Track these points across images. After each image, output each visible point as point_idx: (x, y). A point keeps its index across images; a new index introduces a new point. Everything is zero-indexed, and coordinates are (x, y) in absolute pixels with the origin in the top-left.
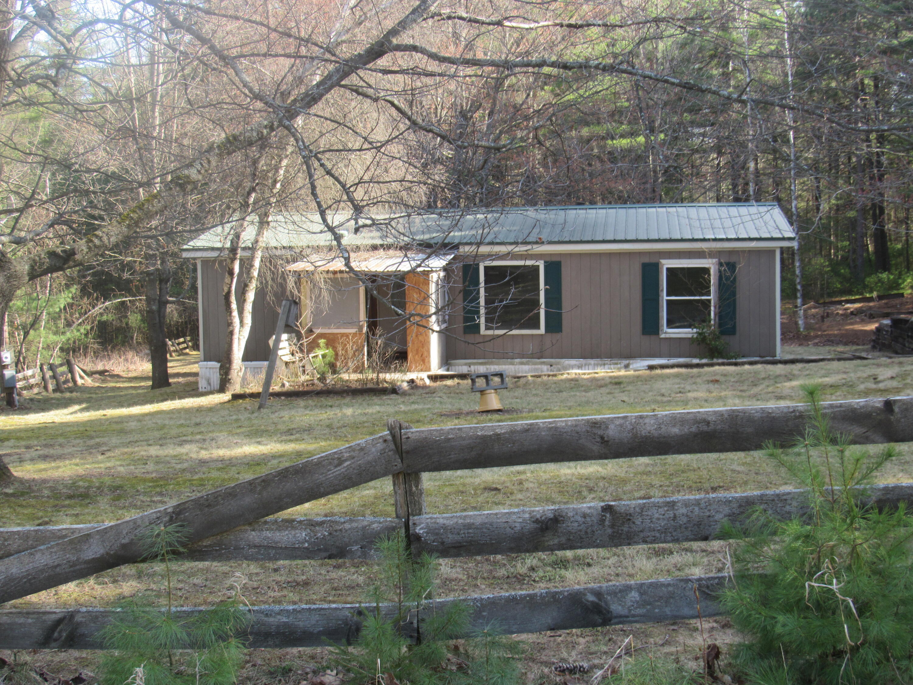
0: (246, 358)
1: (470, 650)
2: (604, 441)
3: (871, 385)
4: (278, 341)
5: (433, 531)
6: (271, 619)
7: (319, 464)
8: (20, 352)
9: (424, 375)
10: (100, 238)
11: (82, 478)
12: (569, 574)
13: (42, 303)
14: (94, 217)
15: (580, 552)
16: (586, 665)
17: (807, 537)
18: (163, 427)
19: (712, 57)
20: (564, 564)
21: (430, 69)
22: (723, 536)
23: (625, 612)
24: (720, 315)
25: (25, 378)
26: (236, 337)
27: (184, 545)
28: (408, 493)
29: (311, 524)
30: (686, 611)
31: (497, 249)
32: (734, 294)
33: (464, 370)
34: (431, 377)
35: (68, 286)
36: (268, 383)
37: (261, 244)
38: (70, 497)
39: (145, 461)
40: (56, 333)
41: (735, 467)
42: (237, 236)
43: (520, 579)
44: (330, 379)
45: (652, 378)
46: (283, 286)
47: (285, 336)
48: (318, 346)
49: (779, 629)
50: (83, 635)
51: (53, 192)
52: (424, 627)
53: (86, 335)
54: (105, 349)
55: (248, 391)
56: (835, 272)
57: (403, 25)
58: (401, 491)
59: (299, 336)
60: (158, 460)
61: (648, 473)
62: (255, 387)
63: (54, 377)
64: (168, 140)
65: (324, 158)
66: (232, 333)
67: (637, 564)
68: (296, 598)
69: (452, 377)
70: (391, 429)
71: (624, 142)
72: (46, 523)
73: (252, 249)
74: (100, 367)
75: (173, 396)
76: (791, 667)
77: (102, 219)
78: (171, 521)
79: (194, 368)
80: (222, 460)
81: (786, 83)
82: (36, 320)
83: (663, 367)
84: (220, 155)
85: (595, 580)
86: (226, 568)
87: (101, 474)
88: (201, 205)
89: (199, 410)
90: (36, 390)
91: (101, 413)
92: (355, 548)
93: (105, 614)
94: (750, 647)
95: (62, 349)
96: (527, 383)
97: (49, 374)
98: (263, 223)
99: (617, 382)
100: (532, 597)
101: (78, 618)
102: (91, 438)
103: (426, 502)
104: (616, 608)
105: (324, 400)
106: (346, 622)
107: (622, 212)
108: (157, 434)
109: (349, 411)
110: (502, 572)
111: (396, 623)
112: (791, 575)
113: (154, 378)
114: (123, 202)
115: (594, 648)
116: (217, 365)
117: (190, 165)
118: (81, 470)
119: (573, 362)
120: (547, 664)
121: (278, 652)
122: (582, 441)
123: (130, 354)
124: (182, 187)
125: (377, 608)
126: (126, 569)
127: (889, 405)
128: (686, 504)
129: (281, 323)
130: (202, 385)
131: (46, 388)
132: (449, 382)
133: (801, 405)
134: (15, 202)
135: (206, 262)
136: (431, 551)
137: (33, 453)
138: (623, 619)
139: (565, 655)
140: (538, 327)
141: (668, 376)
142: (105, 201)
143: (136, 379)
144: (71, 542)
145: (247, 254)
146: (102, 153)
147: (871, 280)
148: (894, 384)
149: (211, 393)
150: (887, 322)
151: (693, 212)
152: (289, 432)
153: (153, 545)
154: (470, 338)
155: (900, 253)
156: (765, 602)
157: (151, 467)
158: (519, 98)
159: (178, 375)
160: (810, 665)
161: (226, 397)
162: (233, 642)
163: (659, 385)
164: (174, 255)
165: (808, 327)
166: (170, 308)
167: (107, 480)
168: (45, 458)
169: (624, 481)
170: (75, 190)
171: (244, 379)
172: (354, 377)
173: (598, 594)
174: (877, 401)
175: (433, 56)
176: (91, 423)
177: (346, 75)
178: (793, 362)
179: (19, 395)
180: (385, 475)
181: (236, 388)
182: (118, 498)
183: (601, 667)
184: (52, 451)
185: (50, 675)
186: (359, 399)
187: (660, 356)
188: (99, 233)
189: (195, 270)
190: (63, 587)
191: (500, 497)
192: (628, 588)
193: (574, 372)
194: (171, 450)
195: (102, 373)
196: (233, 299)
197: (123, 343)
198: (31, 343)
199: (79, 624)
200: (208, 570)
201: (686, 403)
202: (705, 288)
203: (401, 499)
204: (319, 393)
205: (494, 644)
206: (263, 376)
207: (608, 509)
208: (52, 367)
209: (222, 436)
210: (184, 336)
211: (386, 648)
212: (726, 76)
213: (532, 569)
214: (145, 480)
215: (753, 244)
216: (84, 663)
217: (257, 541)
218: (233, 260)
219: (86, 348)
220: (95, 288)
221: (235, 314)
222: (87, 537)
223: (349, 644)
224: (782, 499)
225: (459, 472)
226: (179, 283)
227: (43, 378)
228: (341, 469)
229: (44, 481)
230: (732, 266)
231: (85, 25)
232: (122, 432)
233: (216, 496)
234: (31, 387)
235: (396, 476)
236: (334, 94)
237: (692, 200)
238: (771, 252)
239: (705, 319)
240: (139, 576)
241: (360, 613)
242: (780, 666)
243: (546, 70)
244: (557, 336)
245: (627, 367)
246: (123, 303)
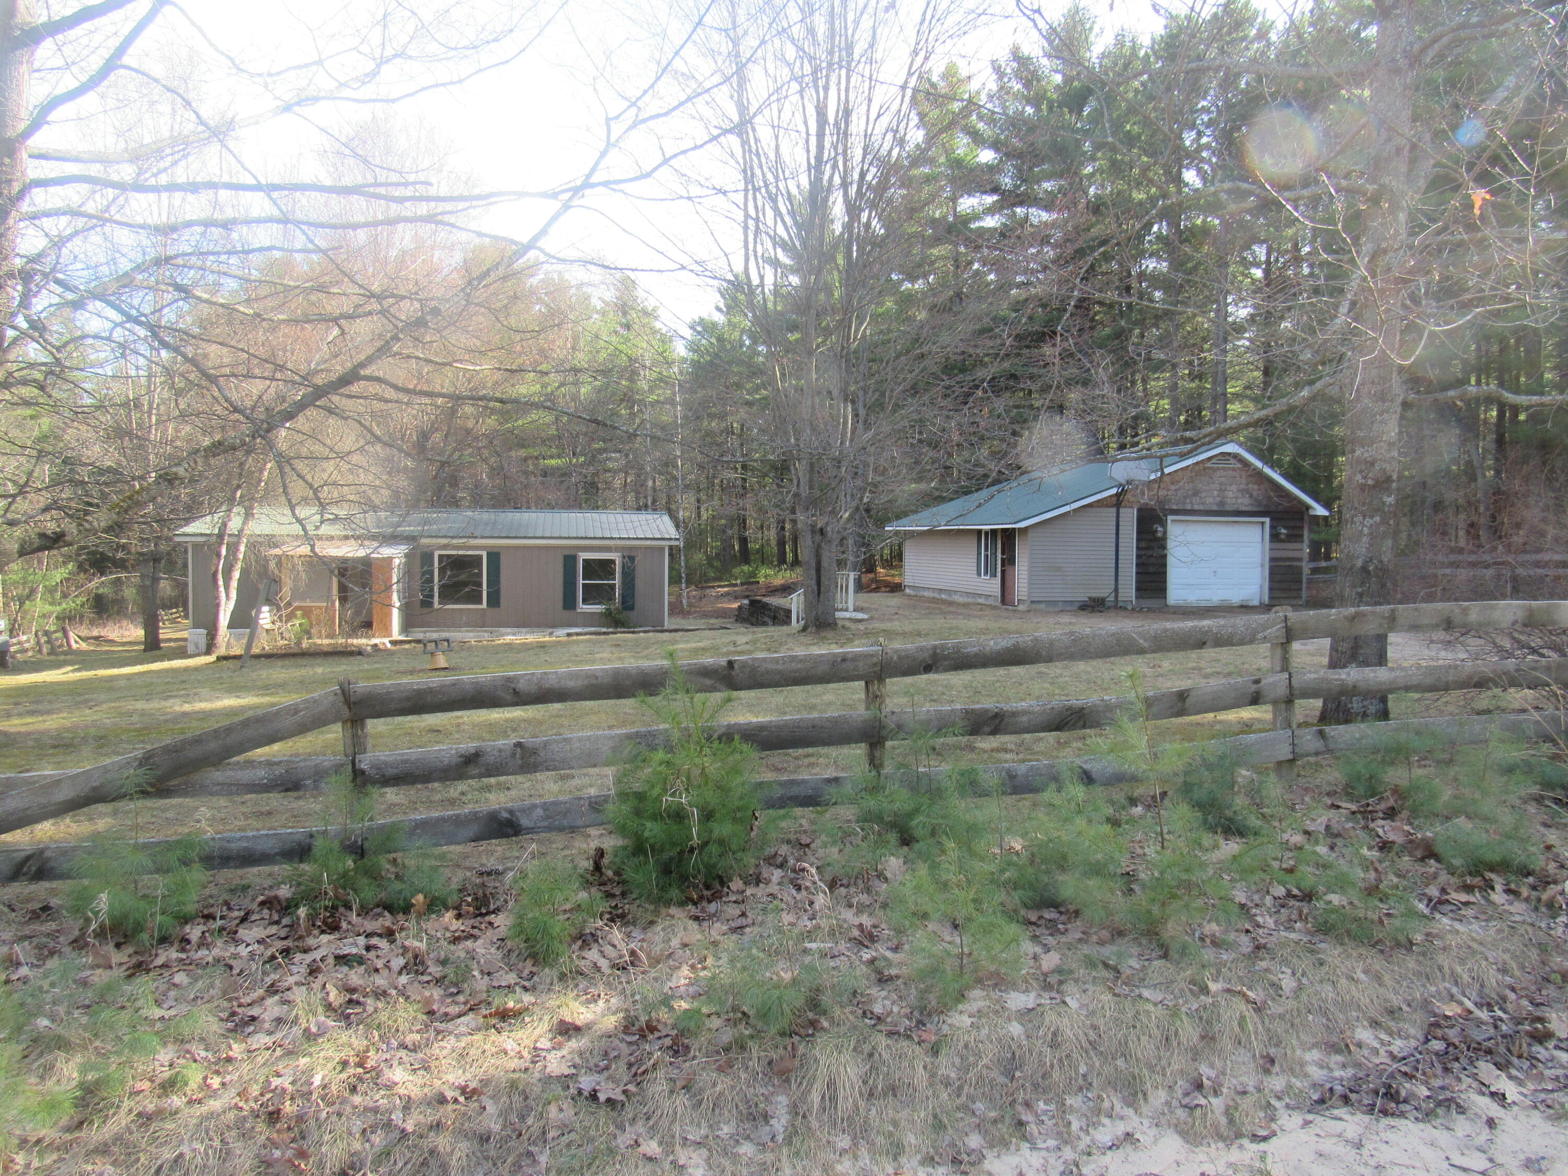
0: (230, 626)
1: (406, 862)
2: (515, 692)
3: (732, 648)
4: (259, 612)
5: (376, 767)
6: (233, 845)
7: (277, 714)
8: (15, 620)
9: (386, 641)
10: (91, 523)
11: (67, 730)
12: (492, 797)
13: (39, 577)
14: (91, 505)
15: (502, 779)
16: (500, 868)
17: (668, 763)
18: (151, 684)
19: (622, 400)
20: (489, 788)
21: (387, 396)
22: (608, 764)
23: (531, 825)
24: (623, 596)
25: (19, 643)
26: (222, 608)
27: (152, 785)
28: (355, 736)
29: (269, 764)
30: (579, 823)
31: (455, 541)
32: (633, 579)
33: (420, 636)
34: (391, 642)
35: (64, 563)
36: (249, 646)
37: (247, 532)
38: (55, 747)
39: (130, 714)
40: (51, 604)
41: (627, 710)
42: (225, 525)
43: (452, 802)
44: (305, 644)
45: (569, 643)
46: (265, 567)
47: (265, 609)
48: (295, 617)
49: (646, 834)
50: (52, 869)
51: (52, 480)
52: (367, 845)
53: (82, 605)
54: (101, 618)
55: (232, 653)
56: (710, 565)
57: (370, 360)
58: (349, 735)
59: (279, 609)
60: (143, 713)
61: (560, 716)
62: (237, 650)
63: (48, 642)
64: (164, 442)
65: (295, 462)
66: (218, 605)
67: (547, 787)
68: (260, 825)
69: (409, 642)
70: (341, 685)
71: (553, 462)
72: (27, 771)
73: (239, 536)
74: (95, 633)
75: (161, 659)
76: (656, 862)
77: (98, 506)
78: (141, 765)
79: (185, 634)
80: (203, 712)
81: (675, 422)
82: (33, 591)
83: (578, 634)
84: (206, 457)
85: (513, 800)
86: (197, 803)
87: (87, 726)
88: (193, 497)
89: (186, 670)
90: (30, 654)
91: (93, 672)
92: (308, 782)
93: (74, 849)
94: (624, 848)
95: (58, 618)
96: (471, 647)
97: (44, 639)
98: (249, 515)
99: (542, 646)
100: (457, 816)
101: (48, 854)
102: (80, 695)
103: (370, 743)
104: (525, 822)
105: (299, 661)
106: (299, 844)
107: (549, 515)
108: (144, 691)
109: (320, 670)
110: (438, 797)
111: (342, 842)
112: (656, 791)
113: (146, 643)
114: (116, 493)
115: (508, 854)
116: (204, 631)
117: (179, 464)
118: (67, 723)
119: (509, 630)
120: (470, 869)
121: (240, 872)
122: (499, 693)
123: (125, 623)
124: (170, 482)
125: (325, 832)
126: (101, 807)
127: (731, 664)
128: (580, 740)
129: (262, 597)
130: (191, 649)
131: (40, 651)
132: (407, 646)
133: (666, 663)
134: (11, 488)
135: (196, 546)
136: (374, 782)
137: (21, 709)
138: (530, 831)
139: (484, 861)
140: (480, 602)
141: (582, 641)
142: (101, 491)
143: (130, 643)
144: (42, 787)
145: (235, 539)
146: (97, 448)
147: (736, 571)
148: (748, 647)
149: (198, 655)
150: (746, 602)
151: (604, 517)
152: (266, 687)
153: (121, 787)
154: (426, 610)
155: (758, 551)
156: (638, 813)
157: (135, 718)
158: (470, 424)
159: (170, 640)
160: (671, 859)
161: (211, 658)
162: (197, 866)
163: (575, 649)
164: (168, 539)
165: (690, 605)
166: (163, 584)
167: (92, 731)
168: (32, 713)
169: (541, 723)
170: (70, 481)
171: (228, 643)
172: (326, 641)
173: (511, 812)
174: (723, 661)
175: (396, 387)
176: (82, 681)
177: (319, 398)
178: (676, 631)
179: (13, 657)
180: (334, 721)
181: (222, 651)
182: (101, 747)
183: (511, 869)
184: (40, 707)
185: (18, 906)
186: (330, 660)
187: (576, 626)
188: (89, 518)
189: (186, 552)
190: (39, 826)
191: (441, 737)
192: (534, 806)
193: (509, 638)
194: (155, 705)
195: (96, 638)
196: (220, 576)
197: (118, 613)
198: (26, 612)
199: (49, 859)
200: (180, 805)
201: (593, 662)
202: (611, 574)
203: (349, 742)
204: (294, 655)
205: (426, 856)
206: (245, 641)
207: (519, 745)
208: (46, 633)
209: (204, 692)
210: (177, 607)
211: (331, 863)
212: (632, 415)
213: (463, 794)
214: (129, 731)
215: (648, 543)
216: (53, 892)
217: (221, 780)
218: (221, 544)
219: (82, 617)
220: (91, 566)
221: (222, 589)
222: (57, 783)
223: (301, 861)
224: (652, 735)
225: (409, 718)
226: (171, 563)
227: (38, 643)
228: (297, 718)
229: (29, 734)
230: (632, 559)
231: (74, 340)
232: (111, 689)
233: (184, 743)
234: (26, 651)
235: (344, 722)
236: (311, 412)
237: (606, 508)
238: (662, 549)
239: (611, 598)
240: (115, 813)
241: (311, 836)
242: (646, 862)
243: (492, 404)
244: (496, 610)
245: (551, 634)
246: (119, 579)
